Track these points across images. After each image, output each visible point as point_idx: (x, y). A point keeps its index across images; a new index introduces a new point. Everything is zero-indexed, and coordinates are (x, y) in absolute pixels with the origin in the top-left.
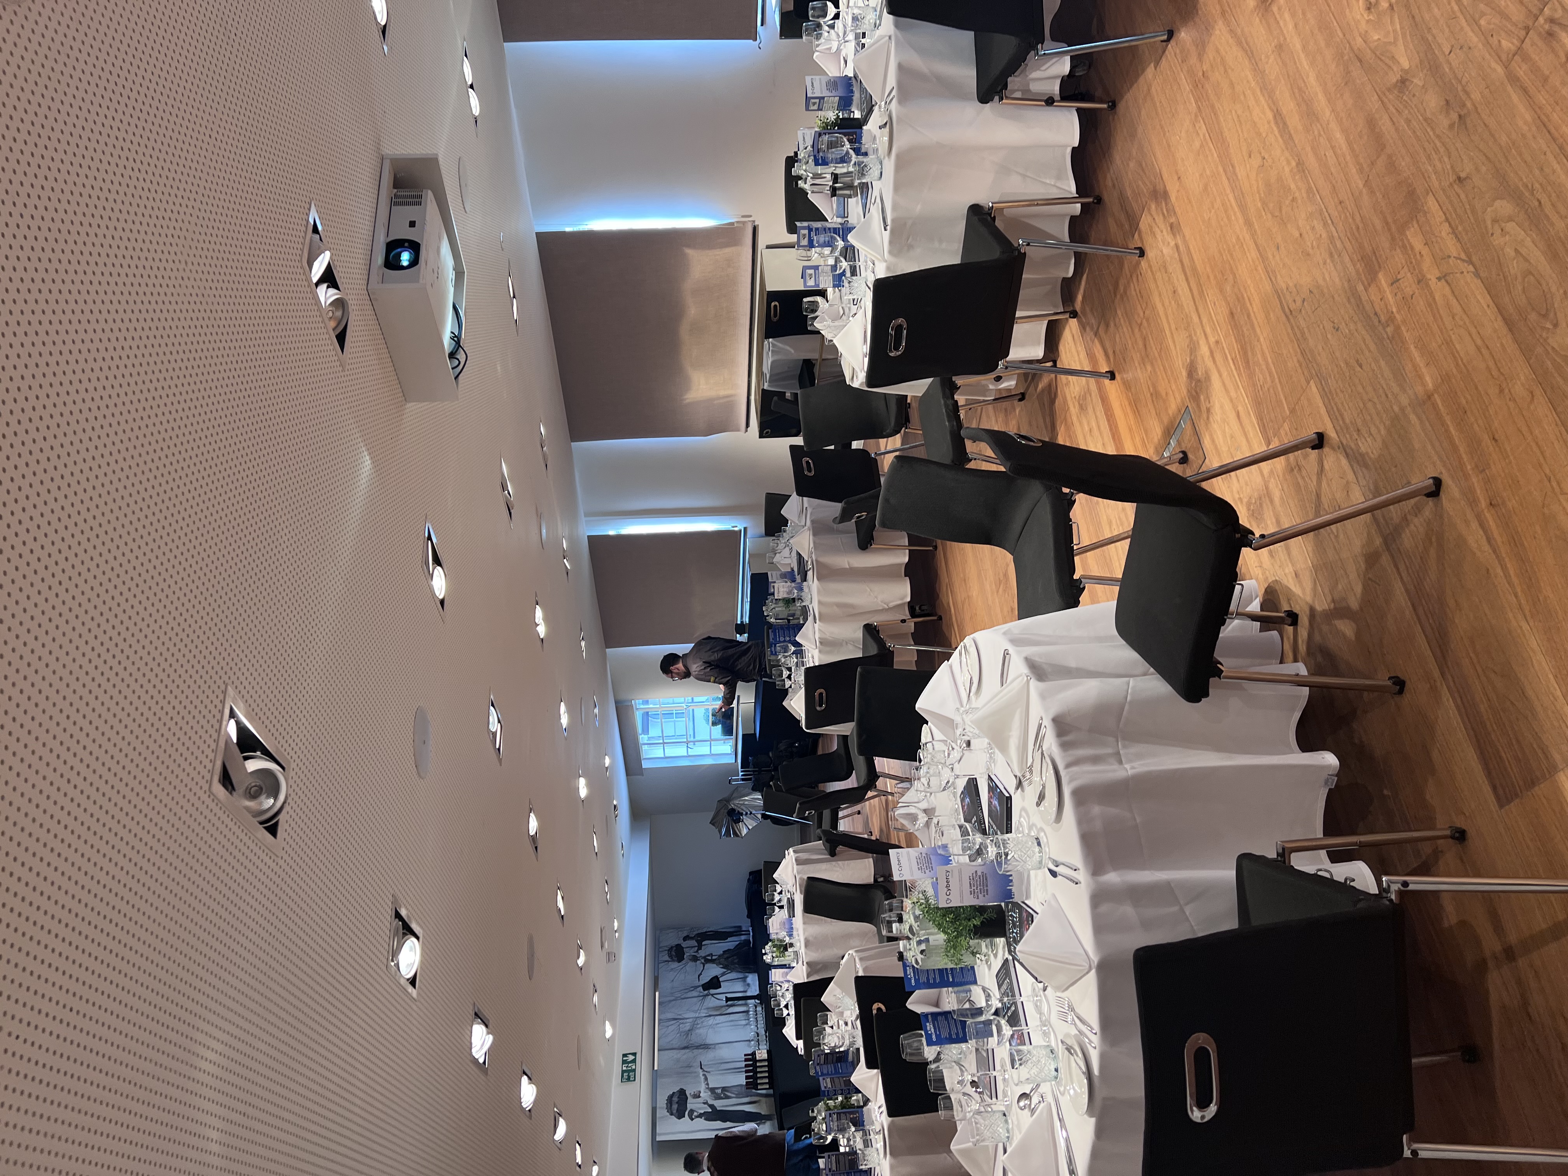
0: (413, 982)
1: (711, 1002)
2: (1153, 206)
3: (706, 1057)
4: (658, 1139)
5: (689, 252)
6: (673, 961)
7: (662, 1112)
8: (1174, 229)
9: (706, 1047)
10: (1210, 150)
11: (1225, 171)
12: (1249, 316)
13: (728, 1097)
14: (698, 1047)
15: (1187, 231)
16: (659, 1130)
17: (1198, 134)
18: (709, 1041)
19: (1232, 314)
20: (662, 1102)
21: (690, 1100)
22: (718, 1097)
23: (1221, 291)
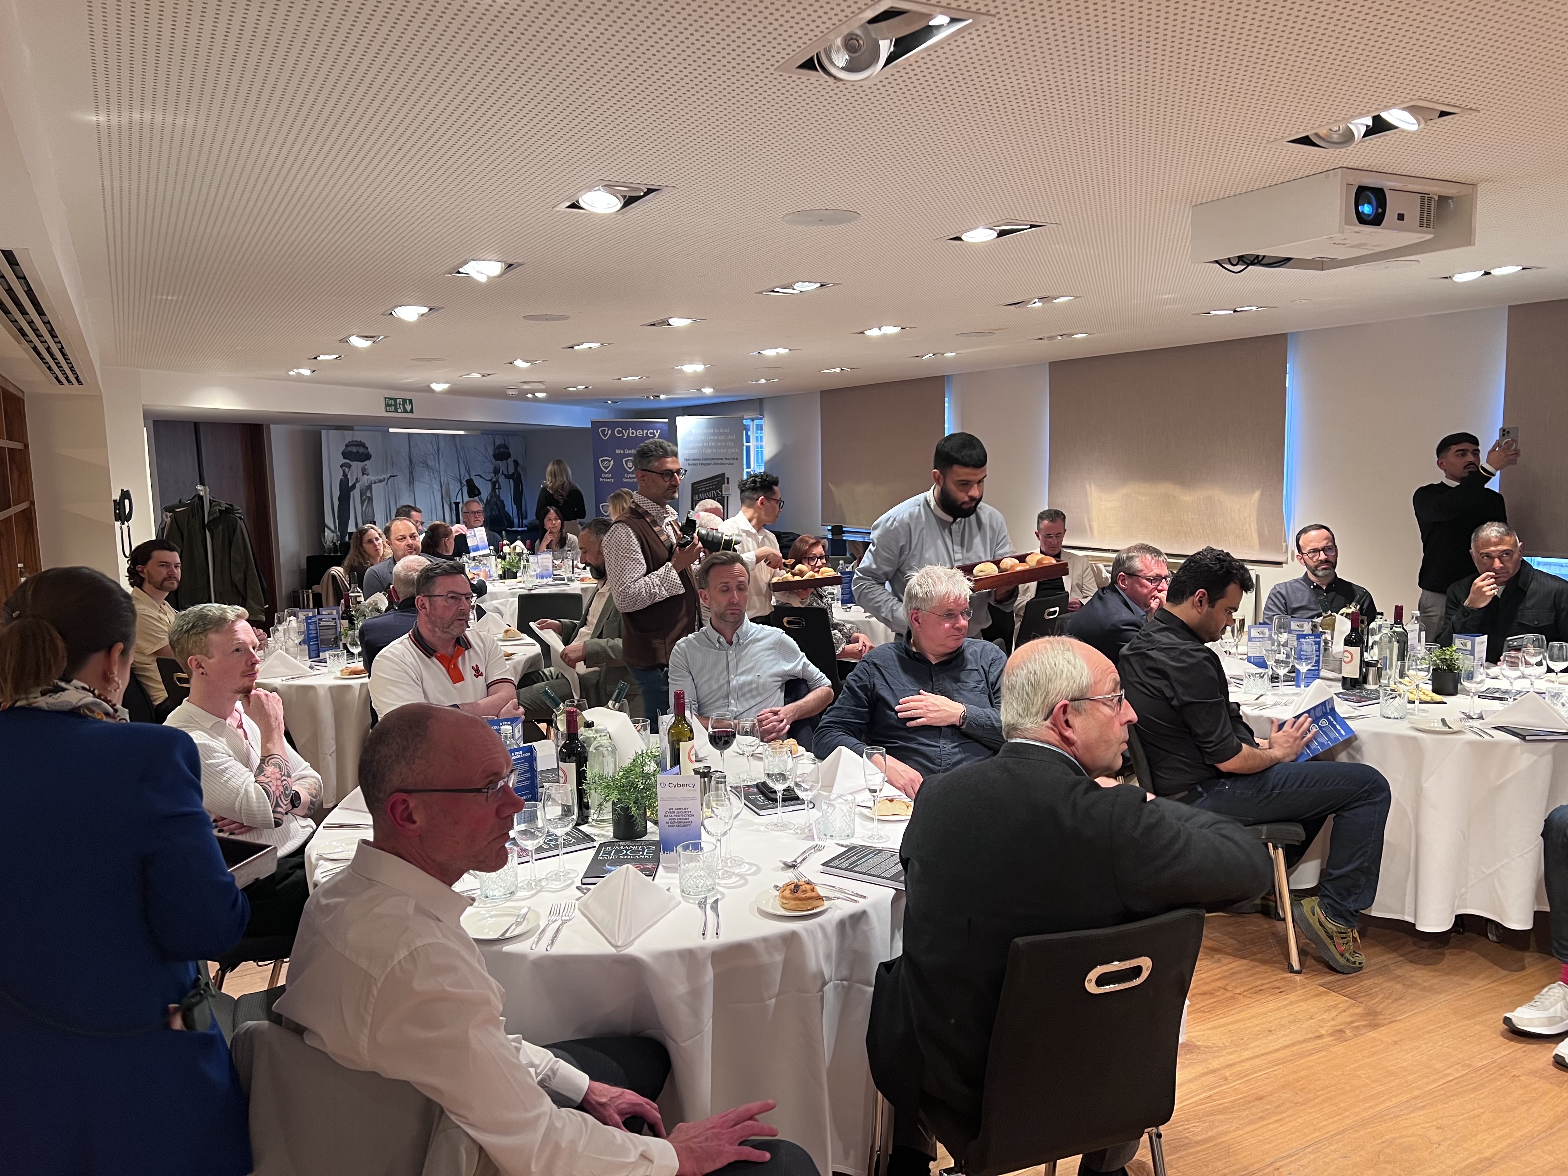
0: (574, 206)
1: (454, 487)
2: (1358, 1010)
3: (401, 481)
4: (323, 432)
5: (1257, 495)
6: (495, 450)
7: (349, 436)
8: (1339, 1034)
9: (411, 482)
10: (1435, 1081)
11: (1416, 1098)
12: (1262, 1118)
13: (362, 503)
14: (411, 473)
15: (1339, 1049)
16: (332, 432)
17: (1450, 1067)
18: (416, 484)
19: (1261, 1098)
20: (358, 436)
21: (360, 464)
22: (362, 493)
23: (1283, 1087)
